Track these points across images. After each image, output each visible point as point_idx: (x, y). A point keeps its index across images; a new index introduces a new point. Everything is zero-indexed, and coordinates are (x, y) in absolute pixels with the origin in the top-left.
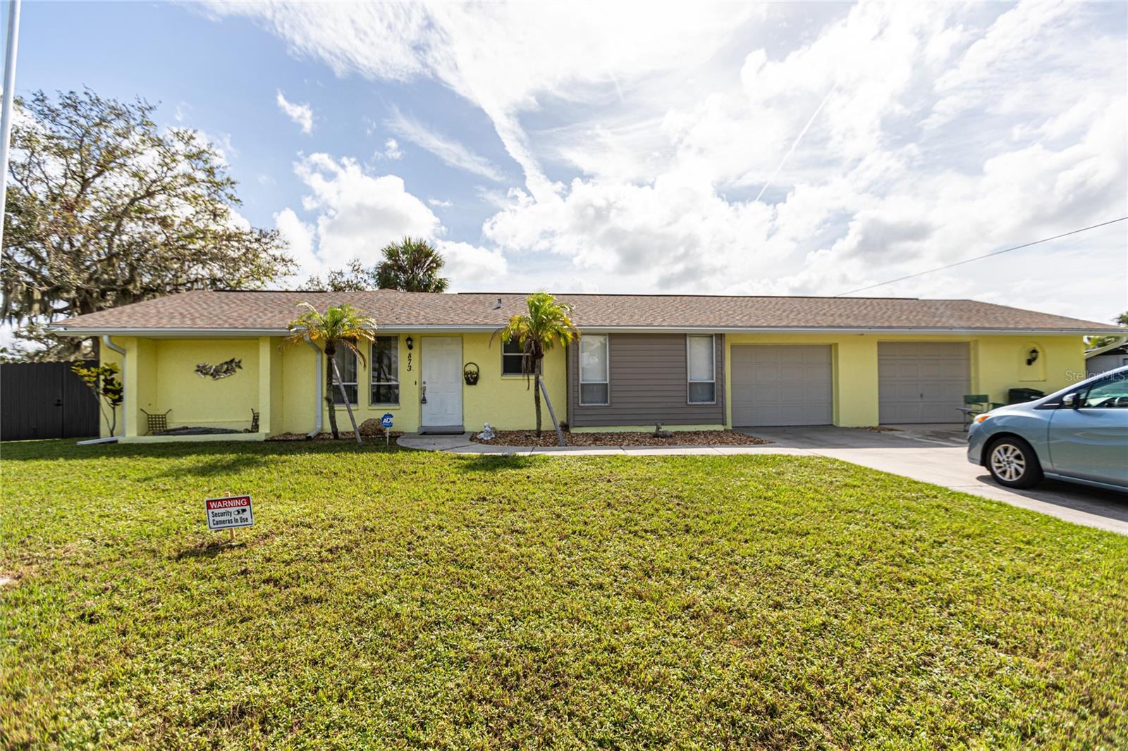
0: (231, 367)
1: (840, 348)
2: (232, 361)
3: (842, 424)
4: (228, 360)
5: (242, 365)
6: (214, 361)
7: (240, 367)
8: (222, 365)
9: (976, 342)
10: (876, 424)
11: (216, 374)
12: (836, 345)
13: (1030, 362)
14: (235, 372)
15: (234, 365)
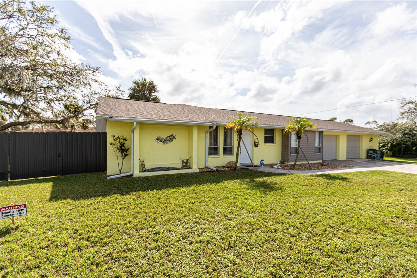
0: (171, 138)
1: (340, 136)
2: (172, 135)
3: (340, 159)
4: (170, 135)
5: (176, 137)
6: (164, 135)
7: (175, 138)
8: (167, 137)
9: (362, 136)
10: (345, 159)
11: (165, 141)
12: (339, 136)
13: (370, 141)
14: (173, 140)
15: (172, 137)
